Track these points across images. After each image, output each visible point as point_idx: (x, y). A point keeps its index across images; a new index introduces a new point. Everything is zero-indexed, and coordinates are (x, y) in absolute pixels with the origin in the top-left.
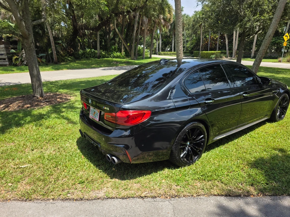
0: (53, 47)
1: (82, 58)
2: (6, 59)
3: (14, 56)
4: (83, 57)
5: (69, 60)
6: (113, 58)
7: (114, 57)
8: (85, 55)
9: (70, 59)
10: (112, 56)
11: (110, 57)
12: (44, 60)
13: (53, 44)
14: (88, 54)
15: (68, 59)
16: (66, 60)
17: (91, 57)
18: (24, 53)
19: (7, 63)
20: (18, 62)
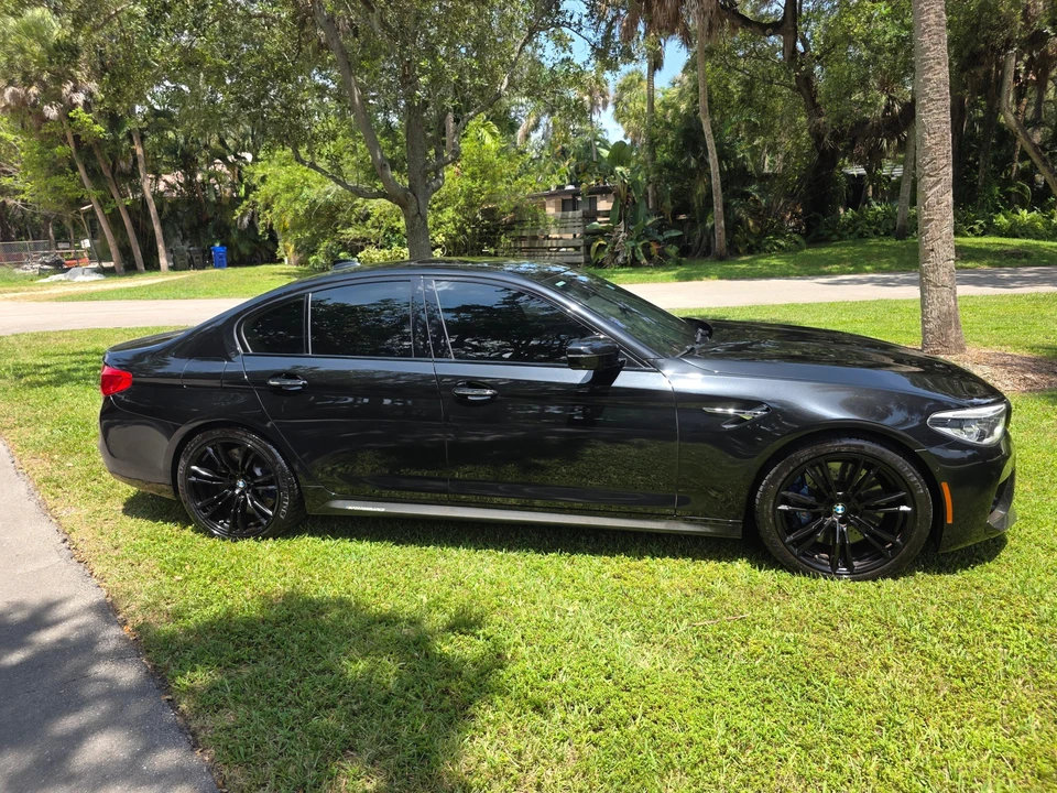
0: (718, 208)
1: (841, 238)
2: (582, 249)
3: (596, 240)
4: (846, 233)
5: (780, 246)
6: (983, 235)
7: (990, 229)
8: (855, 229)
9: (782, 243)
10: (976, 227)
11: (972, 230)
12: (672, 250)
13: (718, 199)
14: (869, 223)
15: (776, 244)
16: (768, 247)
17: (876, 233)
18: (622, 230)
19: (582, 259)
20: (601, 257)
